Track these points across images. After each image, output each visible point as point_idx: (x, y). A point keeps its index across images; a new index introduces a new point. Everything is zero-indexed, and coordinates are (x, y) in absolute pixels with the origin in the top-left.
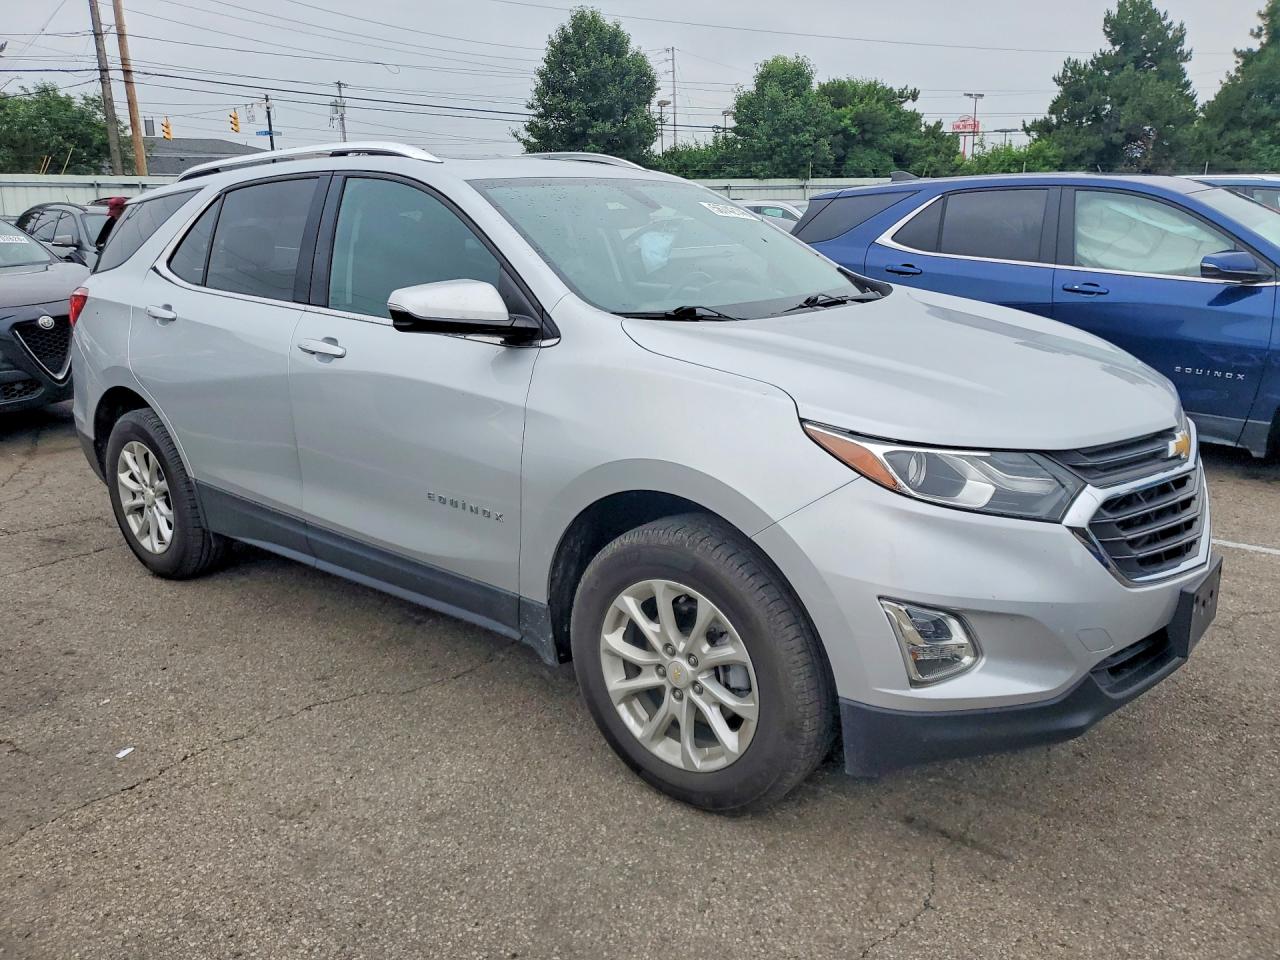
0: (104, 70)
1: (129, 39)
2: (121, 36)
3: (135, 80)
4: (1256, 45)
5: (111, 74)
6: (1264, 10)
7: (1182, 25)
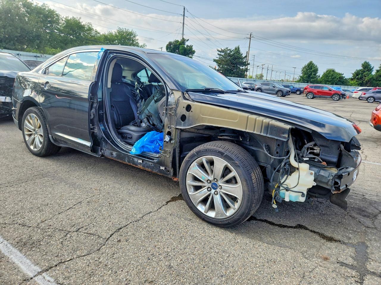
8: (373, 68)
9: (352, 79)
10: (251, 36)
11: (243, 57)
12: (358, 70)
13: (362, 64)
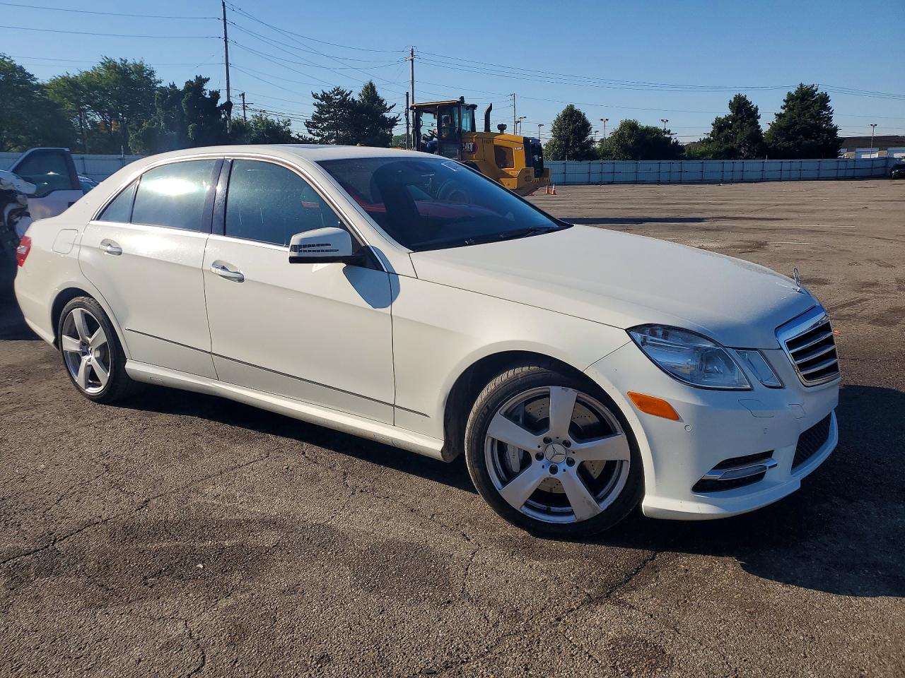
4: (783, 111)
6: (786, 99)
7: (757, 106)
10: (412, 54)
11: (388, 107)
12: (720, 118)
13: (731, 101)
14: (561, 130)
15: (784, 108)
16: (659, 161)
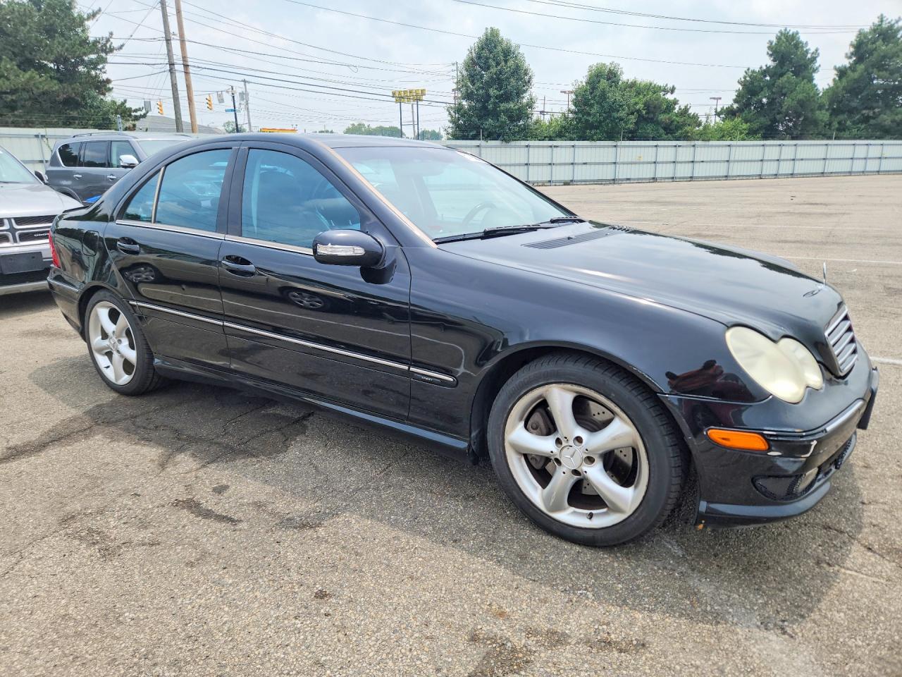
0: (172, 64)
1: (187, 43)
2: (183, 41)
3: (191, 71)
4: (847, 63)
5: (176, 67)
6: (855, 41)
7: (817, 50)
8: (813, 59)
9: (730, 113)
12: (753, 72)
13: (771, 43)
14: (473, 77)
15: (850, 58)
16: (655, 143)
